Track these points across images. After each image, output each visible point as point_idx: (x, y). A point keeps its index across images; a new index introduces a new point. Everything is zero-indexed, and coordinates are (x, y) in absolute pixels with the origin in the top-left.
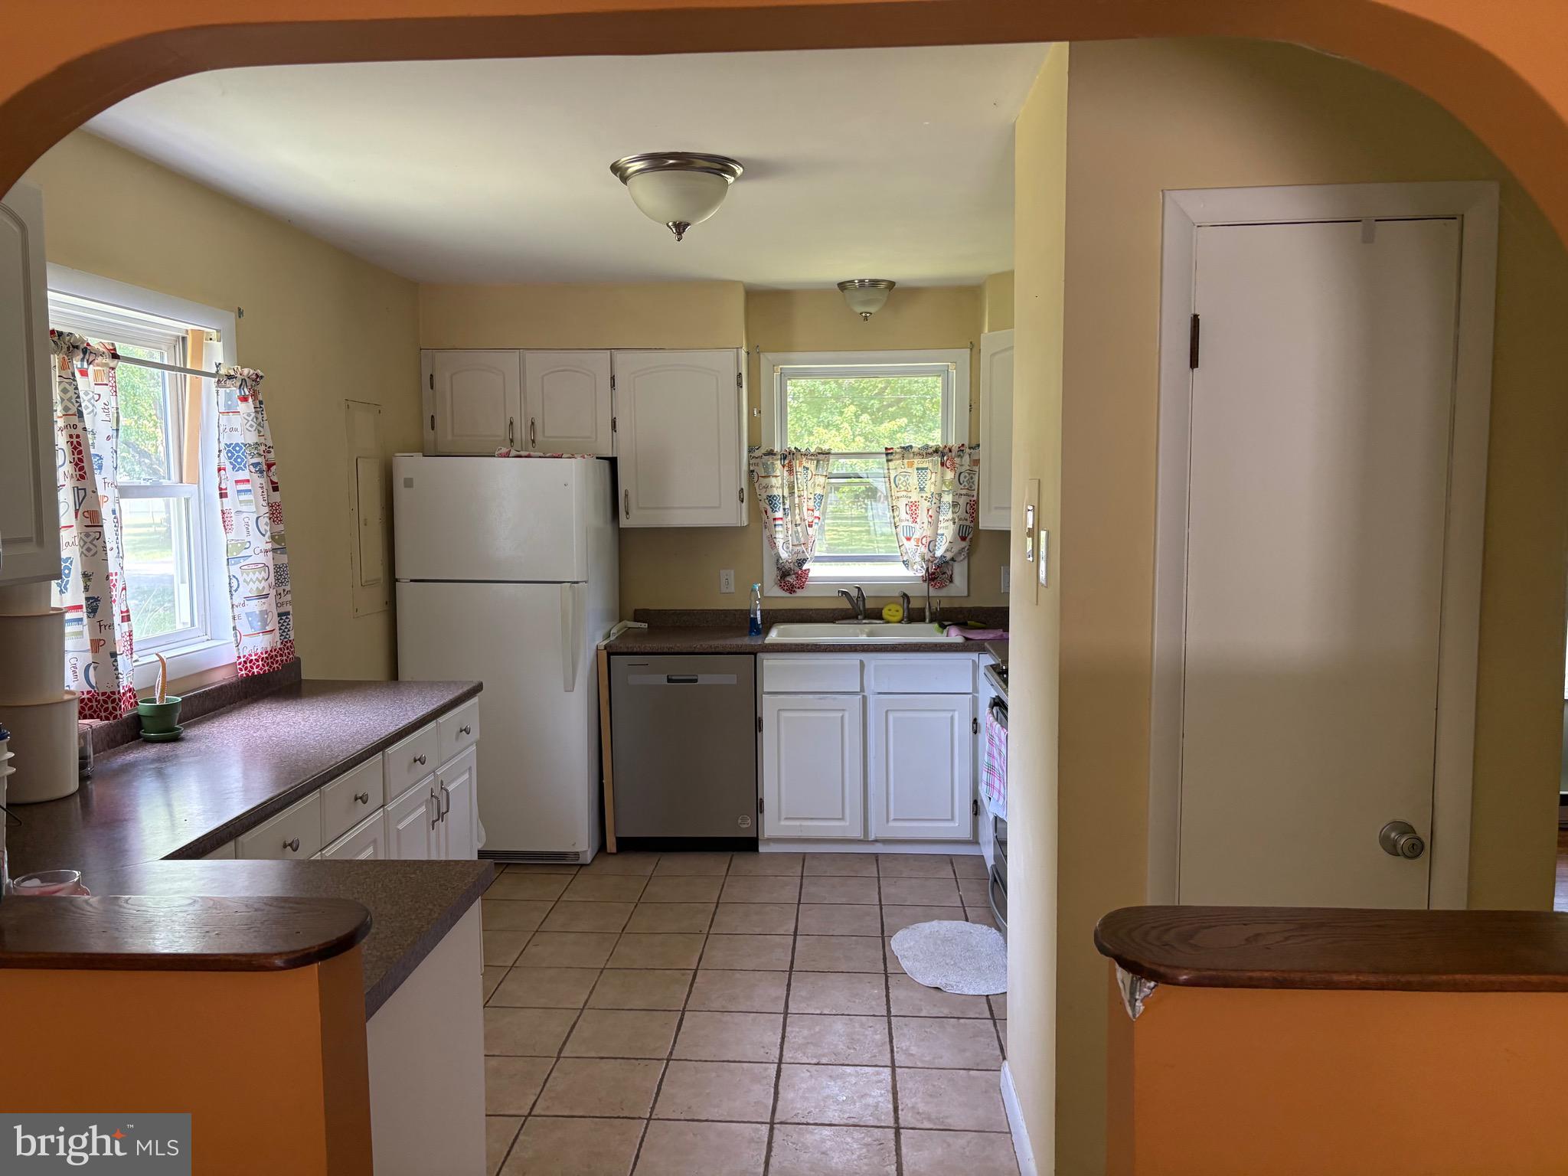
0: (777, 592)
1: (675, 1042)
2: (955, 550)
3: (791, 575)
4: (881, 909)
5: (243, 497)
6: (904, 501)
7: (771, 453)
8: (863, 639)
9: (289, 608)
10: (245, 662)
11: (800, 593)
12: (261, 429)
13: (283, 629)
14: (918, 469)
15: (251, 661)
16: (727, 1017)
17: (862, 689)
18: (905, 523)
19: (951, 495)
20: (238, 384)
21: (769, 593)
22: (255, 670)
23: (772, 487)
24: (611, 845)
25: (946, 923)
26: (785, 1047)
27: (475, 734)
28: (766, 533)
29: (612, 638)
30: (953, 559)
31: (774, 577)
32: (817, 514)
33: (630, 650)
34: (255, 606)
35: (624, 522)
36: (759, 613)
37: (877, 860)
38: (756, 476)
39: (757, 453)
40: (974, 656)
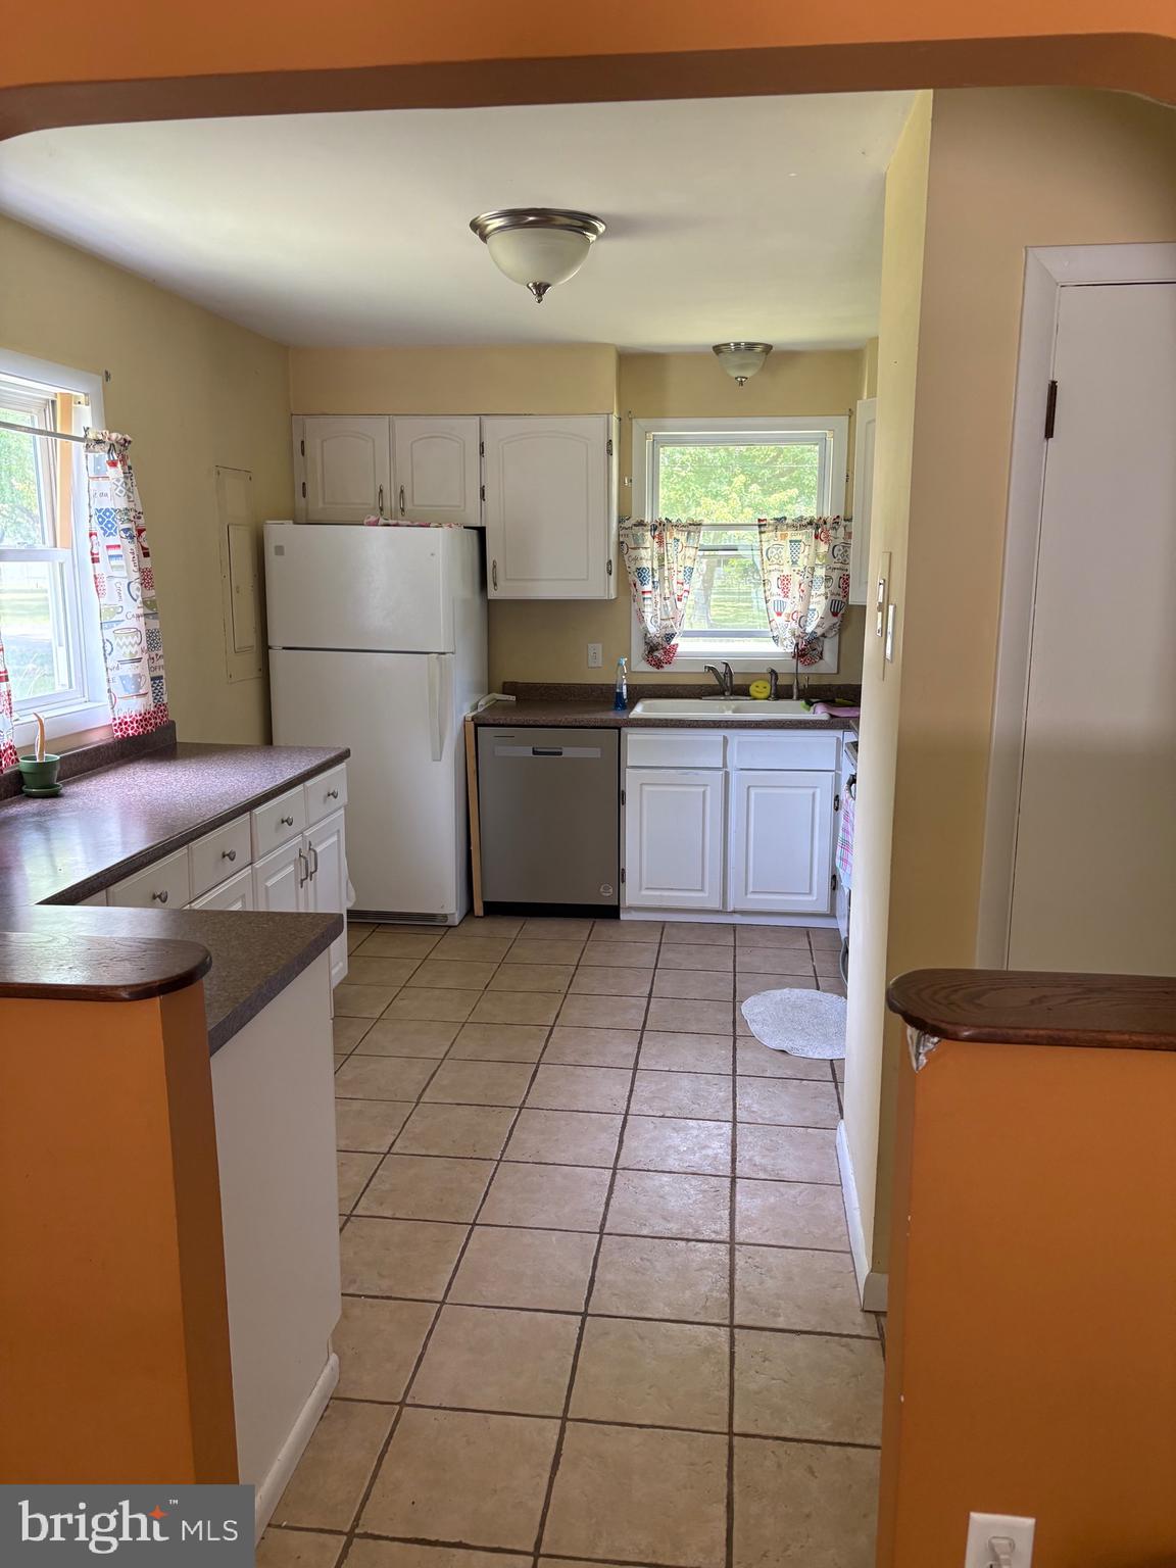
0: (645, 667)
1: (528, 1092)
2: (826, 625)
3: (658, 650)
4: (735, 975)
5: (114, 562)
6: (776, 575)
7: (641, 524)
8: (729, 715)
9: (161, 672)
10: (120, 724)
11: (667, 668)
12: (130, 495)
13: (157, 694)
14: (791, 541)
15: (126, 723)
16: (579, 1071)
17: (725, 765)
18: (777, 598)
19: (824, 569)
20: (107, 449)
21: (639, 669)
22: (130, 732)
23: (641, 559)
24: (479, 909)
25: (797, 990)
26: (632, 1099)
27: (343, 798)
28: (635, 606)
29: (481, 709)
30: (823, 635)
31: (642, 651)
32: (686, 587)
33: (497, 722)
34: (129, 670)
35: (492, 594)
36: (625, 687)
37: (735, 931)
38: (625, 548)
39: (627, 524)
40: (838, 733)
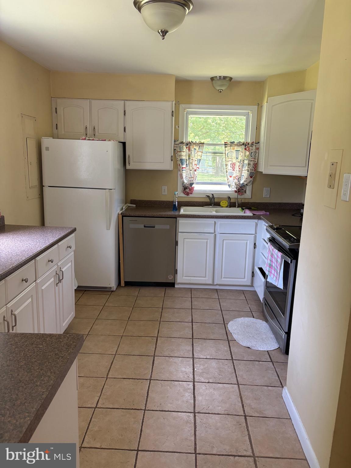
0: (183, 195)
1: (152, 371)
2: (248, 181)
3: (187, 189)
4: (222, 312)
6: (230, 162)
7: (182, 143)
8: (214, 213)
11: (190, 196)
14: (236, 151)
17: (215, 232)
18: (230, 171)
19: (247, 161)
21: (179, 195)
23: (182, 156)
24: (123, 284)
26: (195, 374)
28: (179, 173)
29: (124, 210)
30: (247, 185)
31: (181, 189)
32: (198, 166)
33: (130, 215)
35: (128, 167)
36: (177, 203)
37: (217, 292)
38: (176, 151)
39: (177, 143)
40: (256, 221)
